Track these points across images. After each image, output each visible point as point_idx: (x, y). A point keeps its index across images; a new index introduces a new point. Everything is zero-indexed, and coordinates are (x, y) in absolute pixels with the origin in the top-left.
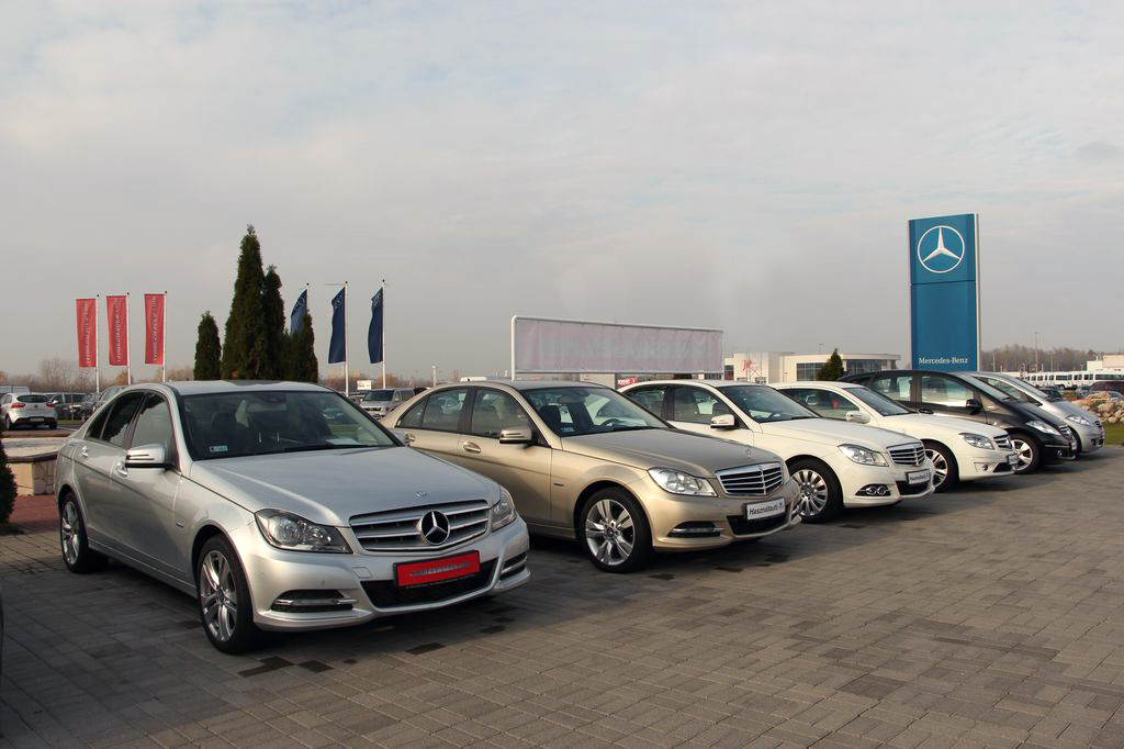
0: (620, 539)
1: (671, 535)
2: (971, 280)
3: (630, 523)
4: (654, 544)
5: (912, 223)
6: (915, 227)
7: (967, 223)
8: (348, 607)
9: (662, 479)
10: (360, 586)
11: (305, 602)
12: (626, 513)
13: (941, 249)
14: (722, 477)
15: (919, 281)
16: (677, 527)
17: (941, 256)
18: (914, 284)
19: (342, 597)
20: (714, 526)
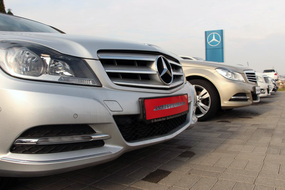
0: (201, 104)
1: (231, 100)
2: (222, 48)
3: (208, 95)
4: (222, 105)
5: (206, 32)
6: (206, 33)
7: (221, 32)
8: (100, 143)
9: (224, 73)
10: (113, 121)
11: (53, 140)
12: (205, 91)
13: (214, 39)
14: (247, 74)
15: (208, 48)
16: (233, 96)
17: (214, 41)
18: (206, 49)
19: (93, 132)
20: (246, 96)
